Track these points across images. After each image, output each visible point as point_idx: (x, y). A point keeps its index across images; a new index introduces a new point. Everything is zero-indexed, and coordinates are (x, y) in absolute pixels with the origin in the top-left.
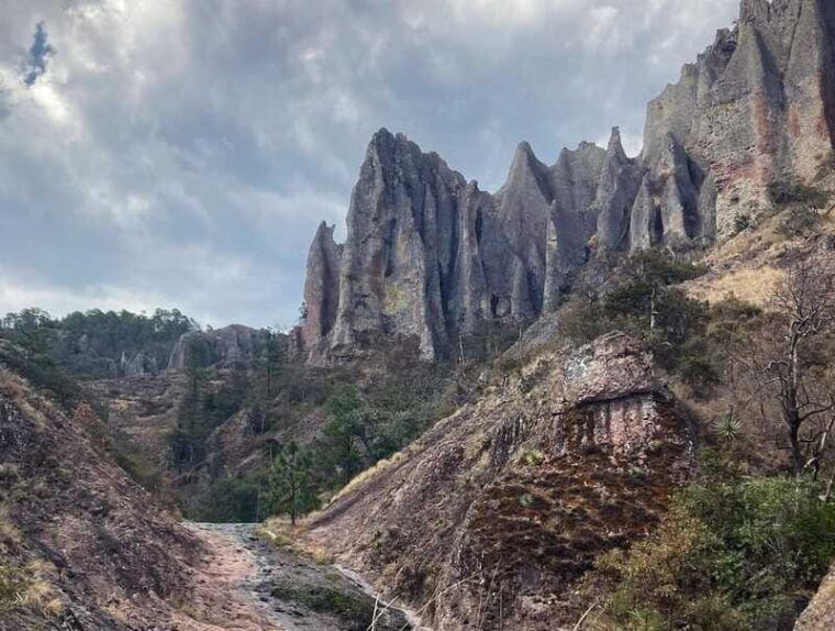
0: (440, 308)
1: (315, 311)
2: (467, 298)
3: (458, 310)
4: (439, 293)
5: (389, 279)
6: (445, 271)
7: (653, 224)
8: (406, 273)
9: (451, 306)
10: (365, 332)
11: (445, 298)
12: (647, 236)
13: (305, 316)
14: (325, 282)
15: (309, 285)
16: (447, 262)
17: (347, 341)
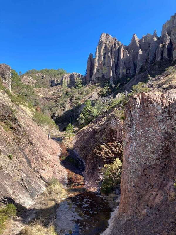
0: (115, 72)
1: (89, 73)
2: (121, 70)
3: (118, 72)
4: (114, 68)
5: (104, 66)
6: (116, 64)
7: (161, 55)
8: (107, 64)
9: (117, 71)
10: (98, 77)
11: (116, 70)
12: (159, 57)
13: (87, 74)
14: (91, 66)
15: (88, 67)
16: (117, 61)
17: (95, 79)
